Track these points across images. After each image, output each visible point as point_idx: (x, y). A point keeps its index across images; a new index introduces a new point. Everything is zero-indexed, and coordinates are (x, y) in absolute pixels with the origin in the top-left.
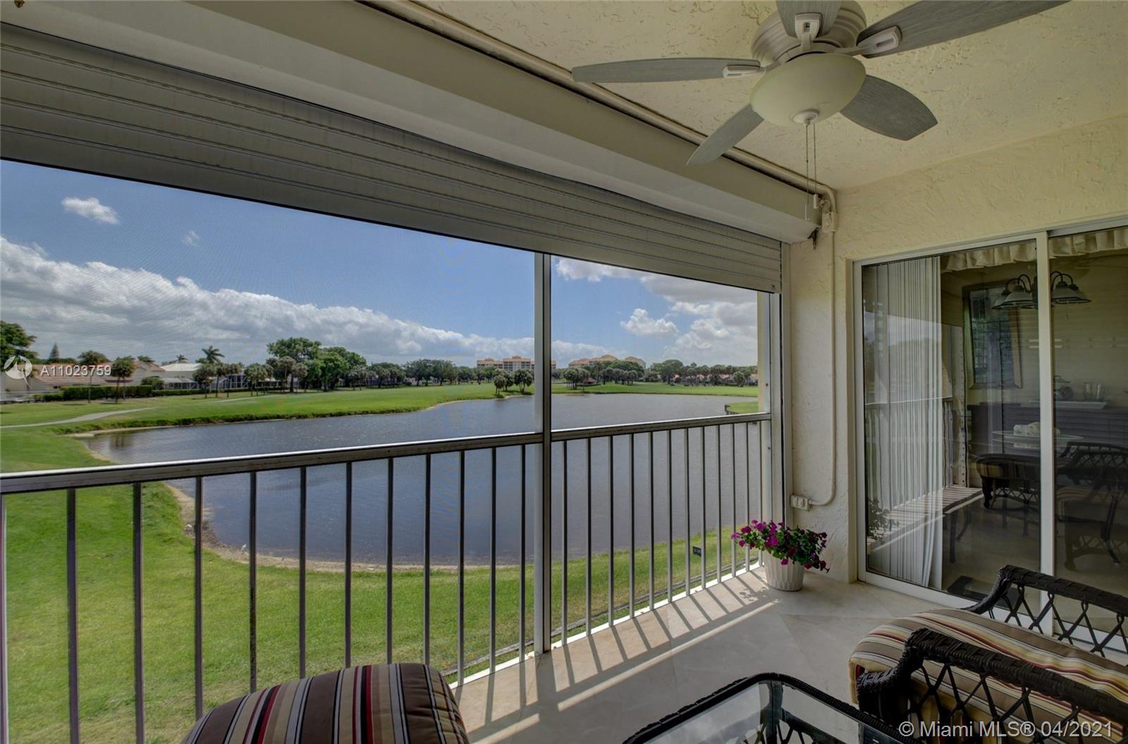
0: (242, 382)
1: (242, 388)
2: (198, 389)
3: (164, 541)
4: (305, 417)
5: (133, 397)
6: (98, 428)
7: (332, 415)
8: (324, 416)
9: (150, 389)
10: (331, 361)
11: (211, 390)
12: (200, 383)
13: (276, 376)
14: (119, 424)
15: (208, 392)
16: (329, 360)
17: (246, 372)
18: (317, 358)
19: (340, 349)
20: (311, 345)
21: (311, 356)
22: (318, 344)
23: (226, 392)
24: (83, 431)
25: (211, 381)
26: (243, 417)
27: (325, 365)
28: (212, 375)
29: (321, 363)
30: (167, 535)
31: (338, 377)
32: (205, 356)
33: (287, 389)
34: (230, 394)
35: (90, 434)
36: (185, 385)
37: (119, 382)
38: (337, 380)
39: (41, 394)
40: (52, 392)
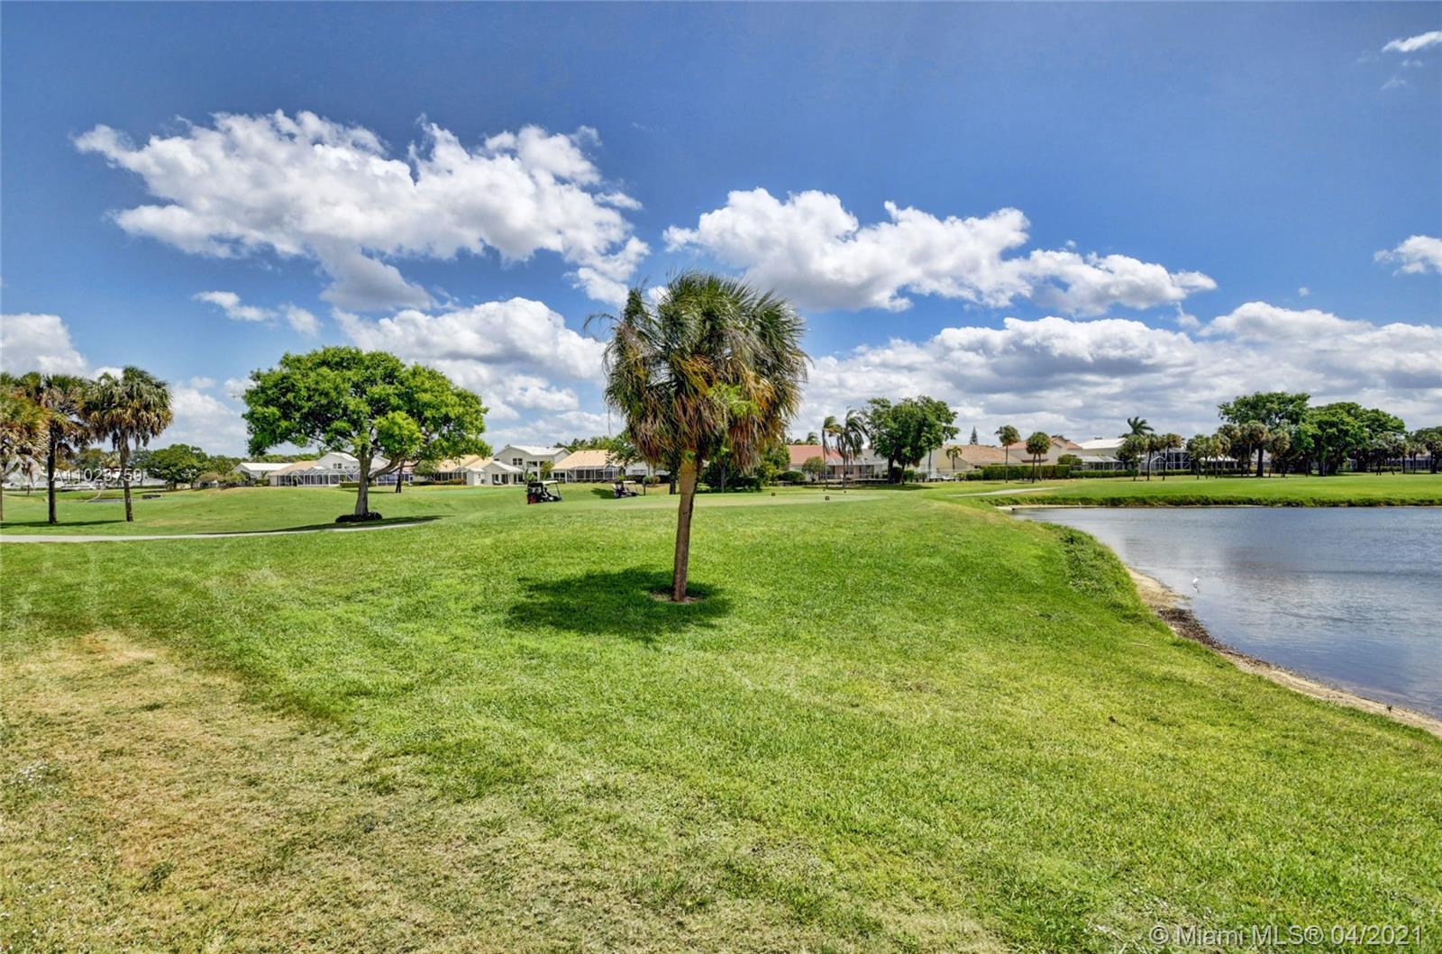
0: (1182, 462)
1: (1182, 470)
2: (1124, 470)
4: (1299, 504)
5: (1050, 478)
6: (1016, 503)
7: (1351, 504)
8: (1335, 504)
9: (1068, 469)
10: (1332, 425)
11: (1140, 471)
12: (1126, 464)
13: (1233, 453)
14: (1038, 500)
15: (1136, 474)
16: (1326, 423)
17: (1189, 447)
18: (1304, 421)
19: (1349, 405)
20: (1291, 401)
21: (1294, 418)
22: (1304, 398)
23: (1159, 474)
24: (1003, 504)
25: (1141, 459)
26: (1193, 500)
27: (1320, 433)
28: (1142, 450)
29: (1312, 430)
31: (1344, 454)
32: (1130, 430)
33: (1251, 472)
34: (1166, 477)
35: (1009, 508)
36: (1108, 465)
37: (1034, 461)
38: (1341, 461)
39: (963, 472)
40: (973, 471)
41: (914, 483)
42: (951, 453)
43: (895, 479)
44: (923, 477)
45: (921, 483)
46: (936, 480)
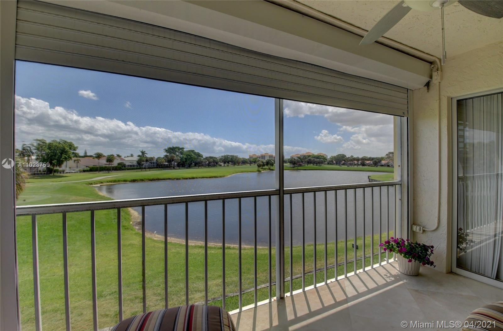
0: (155, 165)
1: (155, 167)
2: (139, 167)
3: (126, 229)
4: (180, 179)
5: (115, 170)
6: (102, 183)
7: (190, 178)
8: (187, 179)
9: (121, 167)
10: (189, 155)
11: (143, 168)
12: (139, 165)
13: (168, 162)
14: (110, 181)
16: (188, 155)
17: (156, 160)
19: (192, 150)
20: (181, 149)
21: (182, 153)
22: (183, 148)
23: (149, 168)
24: (97, 184)
25: (143, 164)
26: (155, 179)
28: (143, 161)
29: (185, 157)
30: (126, 226)
31: (192, 162)
32: (141, 154)
33: (172, 167)
34: (151, 169)
35: (99, 185)
36: (134, 166)
37: (109, 164)
38: (191, 164)
39: (81, 169)
40: (86, 169)
41: (59, 174)
42: (76, 162)
43: (49, 173)
44: (63, 171)
45: (62, 174)
46: (69, 173)
